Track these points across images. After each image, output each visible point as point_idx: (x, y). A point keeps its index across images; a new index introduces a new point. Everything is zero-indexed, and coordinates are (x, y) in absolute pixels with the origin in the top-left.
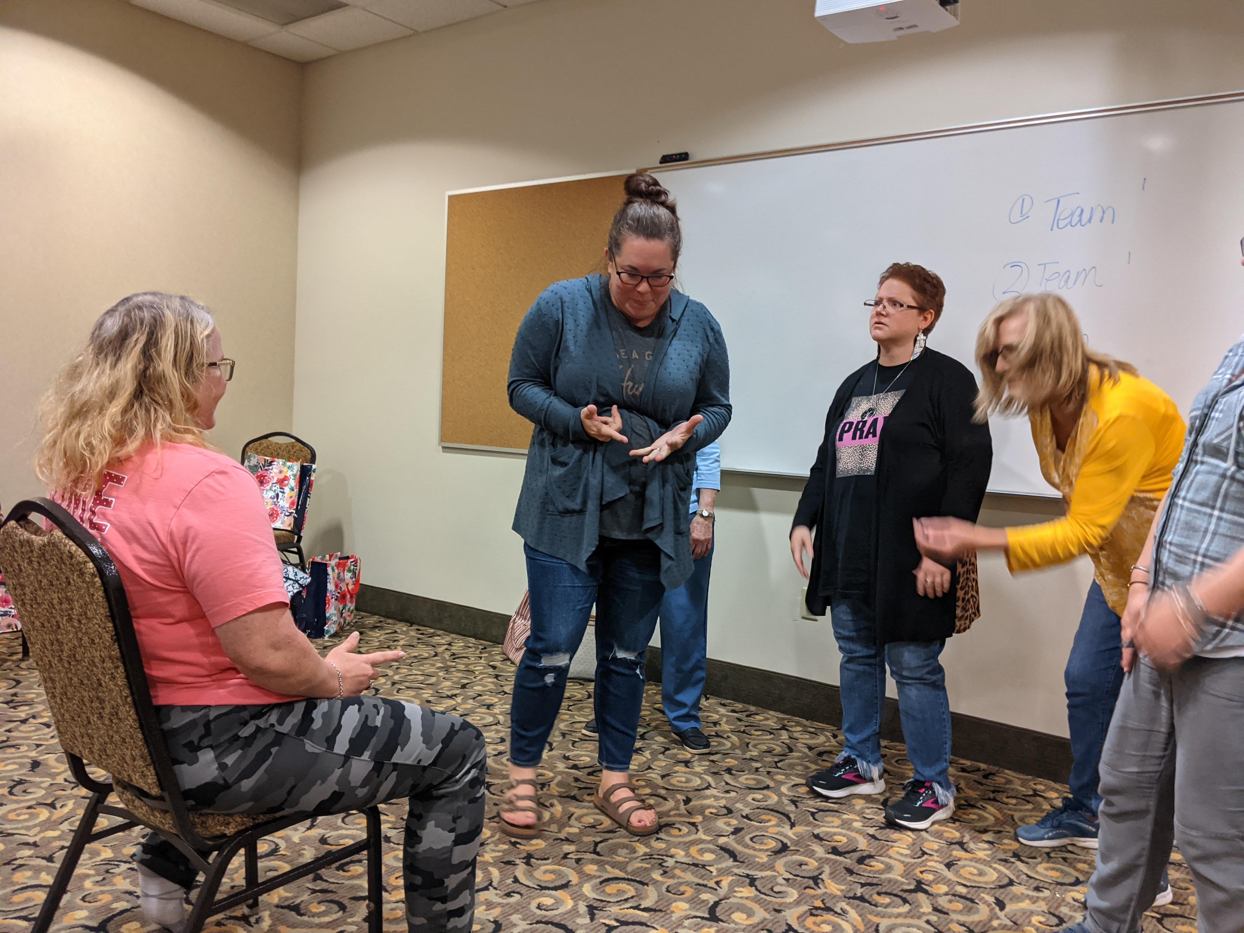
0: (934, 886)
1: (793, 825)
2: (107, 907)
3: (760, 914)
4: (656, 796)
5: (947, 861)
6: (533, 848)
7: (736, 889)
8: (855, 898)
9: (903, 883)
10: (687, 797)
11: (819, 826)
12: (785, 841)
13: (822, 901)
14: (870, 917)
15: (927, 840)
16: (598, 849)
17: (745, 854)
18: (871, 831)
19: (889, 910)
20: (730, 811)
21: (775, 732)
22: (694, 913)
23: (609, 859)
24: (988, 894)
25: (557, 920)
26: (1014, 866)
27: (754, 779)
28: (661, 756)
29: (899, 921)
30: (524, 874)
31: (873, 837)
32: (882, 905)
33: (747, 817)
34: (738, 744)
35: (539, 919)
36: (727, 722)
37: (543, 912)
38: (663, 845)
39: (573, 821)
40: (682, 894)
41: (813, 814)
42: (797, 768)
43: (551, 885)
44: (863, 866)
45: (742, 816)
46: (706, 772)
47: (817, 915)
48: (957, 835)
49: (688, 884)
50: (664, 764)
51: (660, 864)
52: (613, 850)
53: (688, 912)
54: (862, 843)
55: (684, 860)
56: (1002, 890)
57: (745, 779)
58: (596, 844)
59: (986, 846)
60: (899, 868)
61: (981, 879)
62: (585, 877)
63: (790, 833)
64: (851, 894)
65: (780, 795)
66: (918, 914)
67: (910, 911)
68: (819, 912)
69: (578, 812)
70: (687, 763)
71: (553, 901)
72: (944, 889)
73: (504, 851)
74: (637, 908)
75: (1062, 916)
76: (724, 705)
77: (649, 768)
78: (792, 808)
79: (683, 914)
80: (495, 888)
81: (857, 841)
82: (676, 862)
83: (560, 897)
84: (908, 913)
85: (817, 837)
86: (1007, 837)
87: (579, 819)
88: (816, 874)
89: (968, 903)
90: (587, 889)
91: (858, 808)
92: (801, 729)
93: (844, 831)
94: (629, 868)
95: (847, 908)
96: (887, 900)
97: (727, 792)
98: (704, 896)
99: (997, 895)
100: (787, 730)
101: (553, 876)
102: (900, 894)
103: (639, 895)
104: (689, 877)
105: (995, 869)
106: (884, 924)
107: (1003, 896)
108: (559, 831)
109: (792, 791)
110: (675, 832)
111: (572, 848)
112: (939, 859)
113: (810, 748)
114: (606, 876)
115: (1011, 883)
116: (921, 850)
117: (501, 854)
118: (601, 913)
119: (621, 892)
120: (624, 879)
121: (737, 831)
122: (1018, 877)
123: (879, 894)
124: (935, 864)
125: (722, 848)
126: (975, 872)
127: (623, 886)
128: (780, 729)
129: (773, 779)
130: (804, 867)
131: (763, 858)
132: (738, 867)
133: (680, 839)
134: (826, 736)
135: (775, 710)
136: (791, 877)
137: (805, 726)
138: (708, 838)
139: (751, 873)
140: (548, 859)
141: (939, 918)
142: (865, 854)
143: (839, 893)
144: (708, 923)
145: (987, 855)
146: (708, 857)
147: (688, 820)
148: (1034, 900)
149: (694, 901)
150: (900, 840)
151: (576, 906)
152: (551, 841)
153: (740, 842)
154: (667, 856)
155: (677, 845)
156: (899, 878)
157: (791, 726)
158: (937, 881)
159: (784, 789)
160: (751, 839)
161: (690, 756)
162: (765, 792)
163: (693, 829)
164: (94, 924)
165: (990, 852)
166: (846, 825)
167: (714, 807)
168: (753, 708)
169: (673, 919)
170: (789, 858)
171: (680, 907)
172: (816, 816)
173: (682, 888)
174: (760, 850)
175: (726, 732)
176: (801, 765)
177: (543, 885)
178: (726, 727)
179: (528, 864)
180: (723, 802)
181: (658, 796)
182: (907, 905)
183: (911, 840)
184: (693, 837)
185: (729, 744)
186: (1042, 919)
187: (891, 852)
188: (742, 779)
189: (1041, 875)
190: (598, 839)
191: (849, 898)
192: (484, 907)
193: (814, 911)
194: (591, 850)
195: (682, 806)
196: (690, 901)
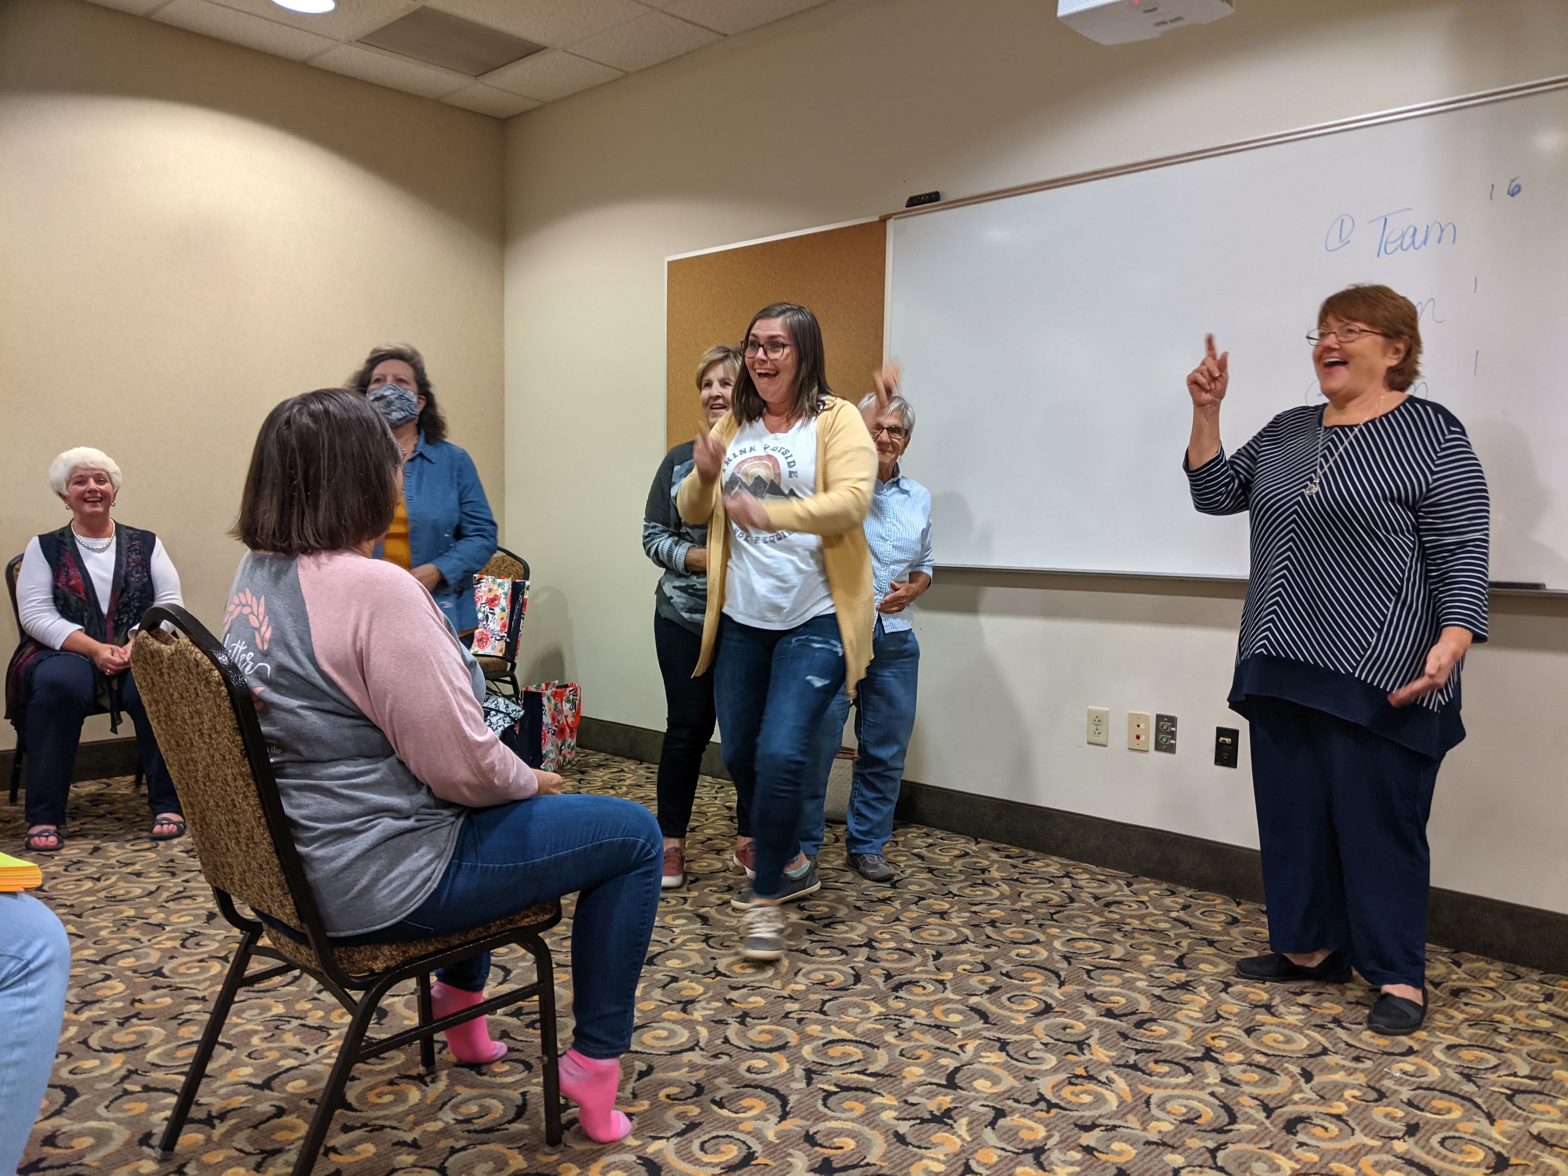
0: (1227, 1054)
1: (1062, 984)
2: (273, 1064)
3: (1008, 1081)
4: (900, 949)
5: (1248, 1026)
6: (750, 1006)
7: (983, 1054)
8: (1125, 1066)
9: (1188, 1050)
10: (938, 952)
11: (1094, 986)
12: (1050, 1001)
13: (1086, 1068)
14: (1141, 1087)
15: (1225, 1002)
16: (825, 1009)
17: (999, 1015)
18: (1157, 991)
19: (1166, 1080)
20: (987, 968)
21: (1055, 880)
22: (929, 1080)
23: (837, 1019)
24: (1293, 1064)
25: (767, 1084)
26: (1332, 1032)
27: (1022, 933)
28: (913, 907)
29: (1177, 1092)
30: (737, 1034)
31: (1159, 998)
32: (1158, 1074)
33: (1007, 975)
34: (1008, 894)
35: (747, 1082)
36: (998, 869)
37: (754, 1076)
38: (902, 1005)
39: (800, 978)
40: (918, 1058)
41: (1088, 972)
42: (1076, 920)
43: (765, 1047)
44: (1142, 1031)
45: (1002, 974)
46: (964, 925)
47: (1076, 1085)
48: (1265, 996)
49: (925, 1047)
50: (915, 915)
51: (896, 1026)
52: (842, 1010)
53: (923, 1078)
54: (1144, 1005)
55: (924, 1021)
56: (1311, 1060)
57: (1011, 932)
58: (824, 1002)
59: (1300, 1010)
60: (1186, 1033)
61: (1287, 1047)
62: (808, 1038)
63: (1057, 993)
64: (1122, 1062)
65: (1051, 949)
66: (1201, 1085)
67: (1192, 1081)
68: (1080, 1080)
69: (807, 967)
70: (943, 915)
71: (765, 1064)
72: (1239, 1057)
73: (715, 1009)
74: (862, 1072)
75: (1383, 1089)
76: (997, 850)
77: (898, 919)
78: (1065, 965)
79: (916, 1080)
80: (702, 1049)
81: (1139, 1003)
82: (916, 1023)
83: (775, 1059)
84: (1189, 1083)
85: (1090, 998)
86: (1327, 1000)
87: (806, 975)
88: (1082, 1038)
89: (1268, 1075)
90: (807, 1051)
91: (1145, 965)
92: (1087, 876)
93: (1123, 991)
94: (859, 1030)
95: (1115, 1077)
96: (1165, 1068)
97: (988, 946)
98: (943, 1061)
99: (1304, 1065)
100: (1071, 878)
101: (769, 1037)
102: (1183, 1062)
103: (866, 1059)
104: (929, 1040)
105: (1306, 1036)
106: (1157, 1095)
107: (1312, 1066)
108: (783, 988)
109: (1066, 946)
110: (919, 990)
111: (796, 1006)
112: (1237, 1024)
113: (1096, 898)
114: (831, 1037)
115: (1325, 1051)
116: (1216, 1013)
117: (712, 1012)
118: (820, 1078)
119: (845, 1055)
120: (851, 1041)
121: (993, 989)
122: (1334, 1045)
123: (1156, 1062)
124: (1232, 1030)
125: (972, 1009)
126: (1281, 1038)
127: (850, 1048)
128: (1062, 877)
129: (1044, 933)
130: (1068, 1031)
131: (1021, 1020)
132: (988, 1030)
133: (924, 998)
134: (1119, 885)
135: (1060, 856)
136: (1052, 1041)
137: (1094, 873)
138: (958, 998)
139: (1002, 1036)
140: (766, 1018)
141: (1227, 1090)
142: (1146, 1017)
143: (1107, 1060)
144: (944, 1090)
145: (1299, 1020)
146: (955, 1018)
147: (934, 977)
148: (1351, 1072)
149: (931, 1067)
150: (1193, 1001)
151: (792, 1068)
152: (772, 998)
153: (993, 1002)
154: (906, 1016)
155: (918, 1005)
156: (1185, 1045)
157: (1077, 874)
158: (1230, 1049)
159: (1057, 944)
160: (1009, 999)
161: (947, 906)
162: (1034, 947)
163: (941, 987)
164: (259, 1081)
165: (1303, 1017)
166: (1128, 984)
167: (968, 963)
168: (1032, 854)
169: (904, 1085)
170: (1052, 1021)
171: (914, 1072)
172: (1092, 974)
173: (918, 1052)
174: (1018, 1011)
175: (995, 880)
176: (1082, 917)
177: (757, 1046)
178: (995, 874)
179: (742, 1023)
180: (981, 958)
181: (905, 951)
182: (1190, 1074)
183: (1205, 1002)
184: (939, 996)
185: (997, 894)
186: (1357, 1093)
187: (1179, 1015)
188: (1007, 933)
189: (1366, 1043)
190: (827, 997)
191: (1118, 1066)
192: (687, 1069)
193: (1073, 1080)
194: (817, 1009)
195: (931, 962)
196: (924, 1066)
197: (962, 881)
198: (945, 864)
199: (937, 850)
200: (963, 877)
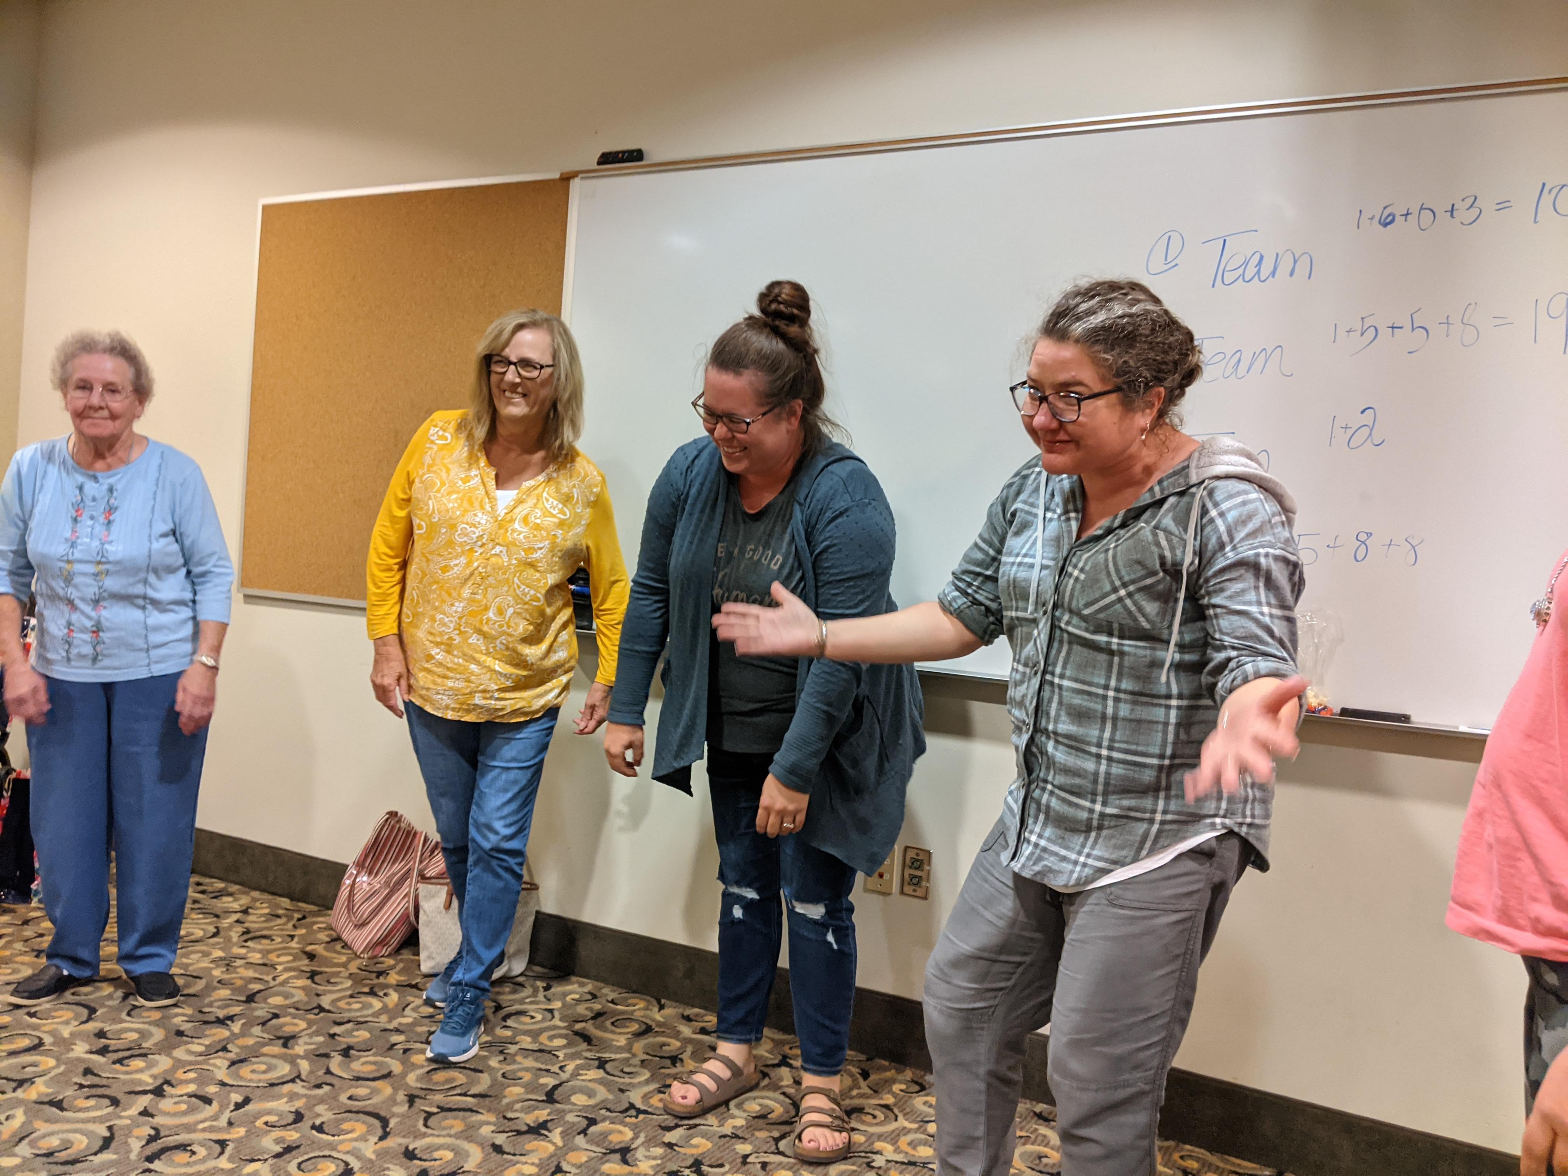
21: (771, 1072)
28: (580, 1140)
50: (584, 1159)
70: (624, 1153)
76: (688, 1018)
128: (778, 1065)
134: (852, 1075)
161: (629, 1134)
197: (647, 1082)
198: (620, 1049)
199: (608, 1024)
200: (647, 1075)
